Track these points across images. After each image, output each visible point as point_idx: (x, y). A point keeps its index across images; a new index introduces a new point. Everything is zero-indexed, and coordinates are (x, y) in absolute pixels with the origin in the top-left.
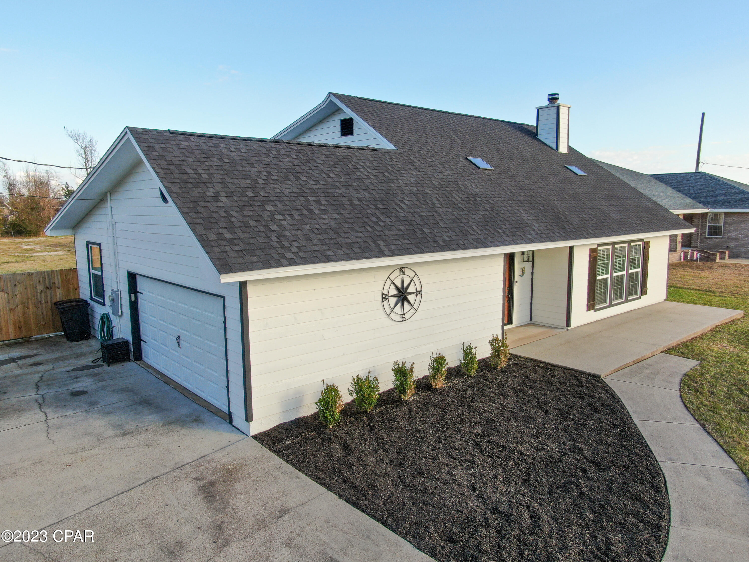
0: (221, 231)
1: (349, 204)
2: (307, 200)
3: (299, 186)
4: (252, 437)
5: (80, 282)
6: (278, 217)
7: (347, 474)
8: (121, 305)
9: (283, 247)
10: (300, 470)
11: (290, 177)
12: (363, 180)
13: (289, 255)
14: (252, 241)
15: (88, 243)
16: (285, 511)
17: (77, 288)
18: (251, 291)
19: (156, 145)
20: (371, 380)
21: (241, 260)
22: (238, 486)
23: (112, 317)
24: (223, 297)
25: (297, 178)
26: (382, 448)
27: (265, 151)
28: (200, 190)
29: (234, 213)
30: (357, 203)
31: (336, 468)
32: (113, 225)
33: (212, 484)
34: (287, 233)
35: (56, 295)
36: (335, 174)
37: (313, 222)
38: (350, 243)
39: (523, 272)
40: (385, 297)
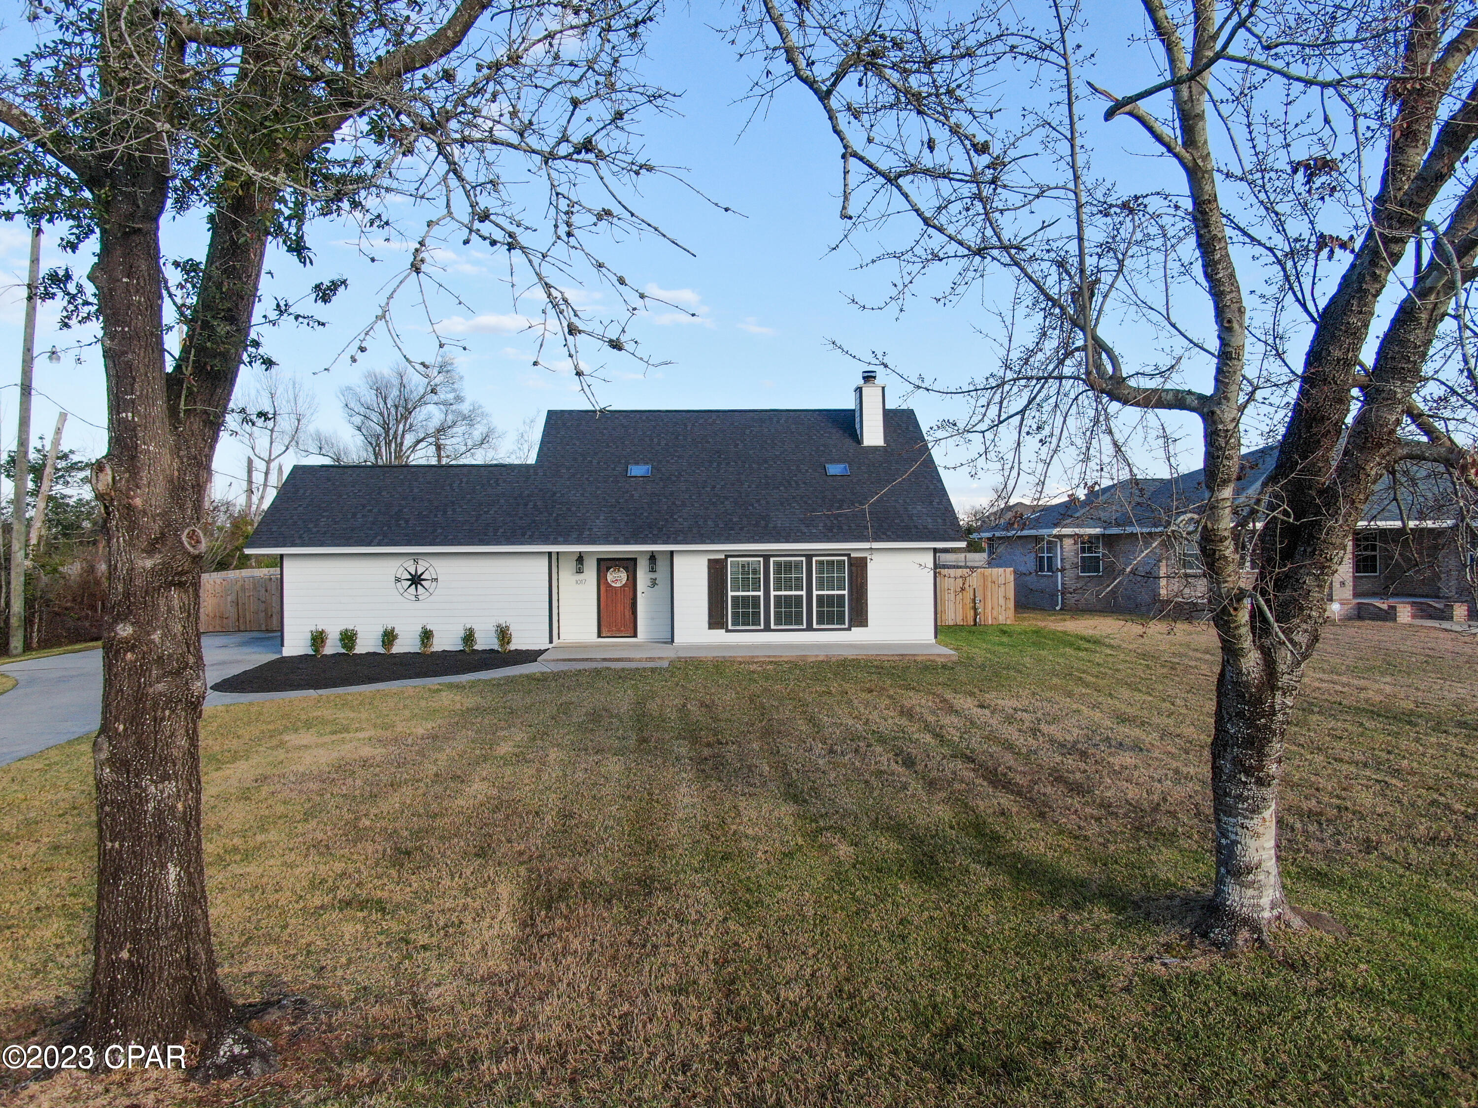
0: (274, 527)
1: (397, 511)
2: (363, 509)
3: (371, 500)
11: (374, 493)
25: (379, 493)
29: (295, 517)
30: (406, 510)
34: (315, 529)
37: (345, 523)
39: (654, 583)
40: (398, 580)
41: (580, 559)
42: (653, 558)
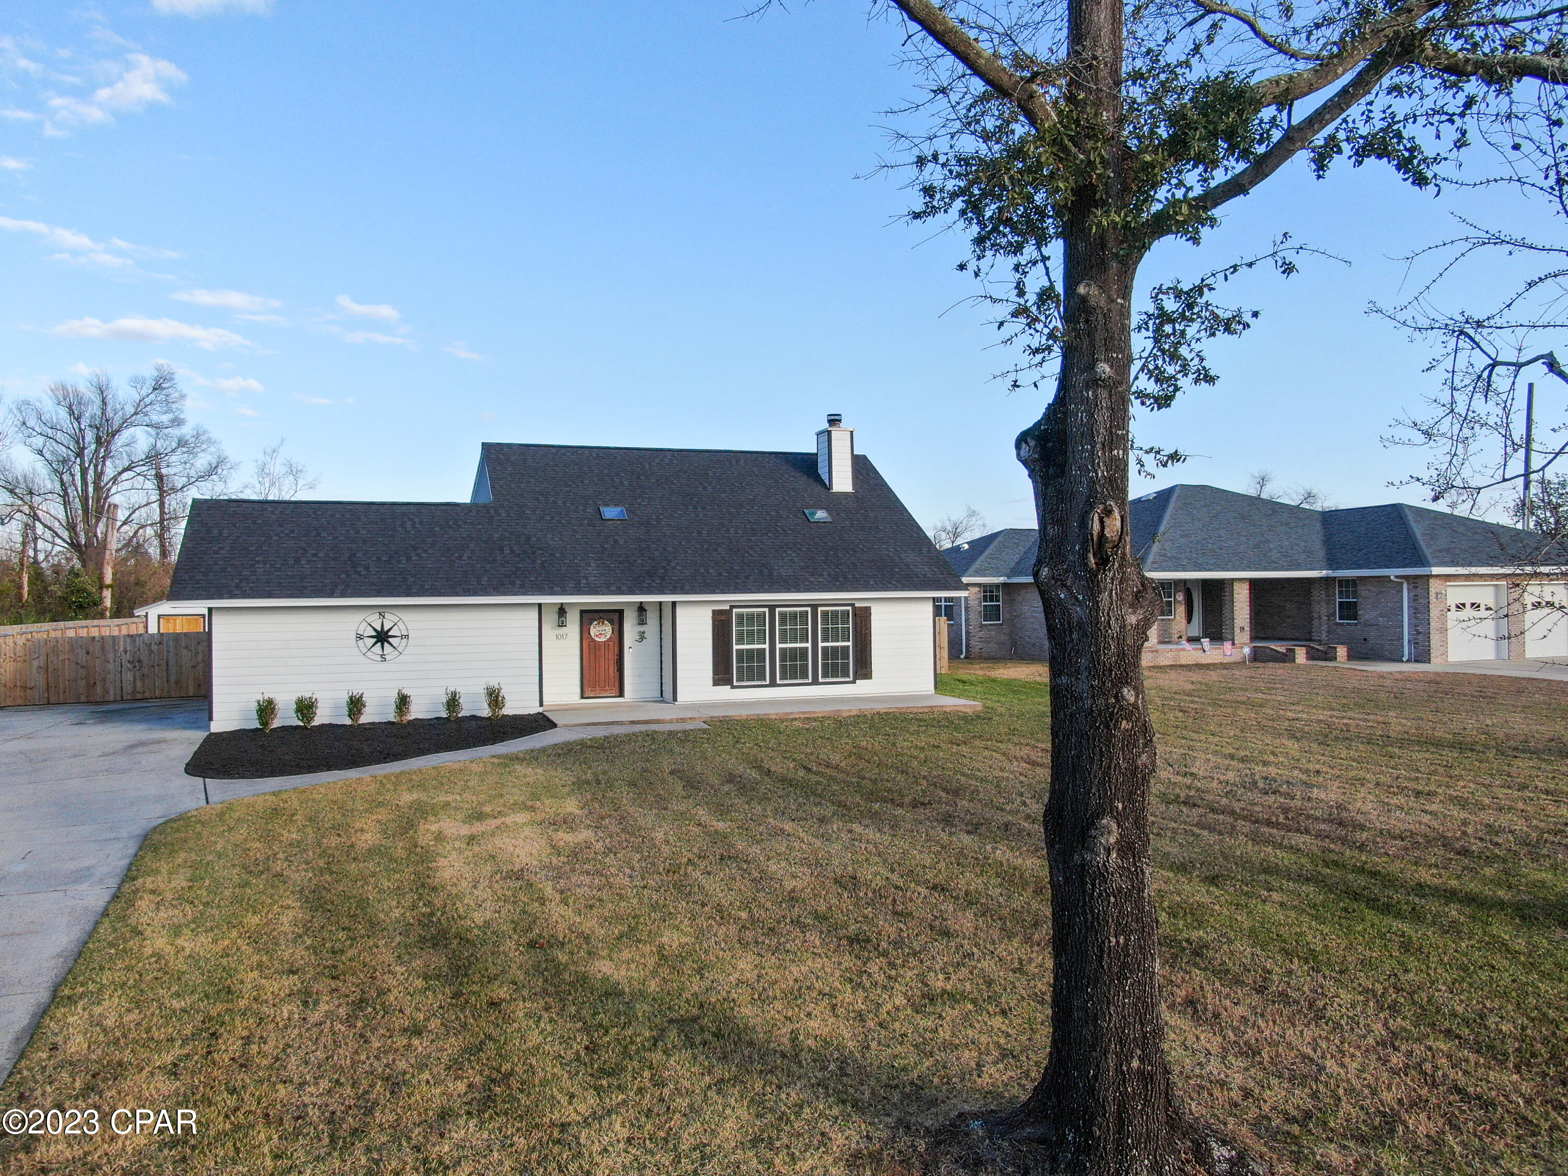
39: (642, 636)
40: (360, 637)
41: (562, 611)
42: (641, 609)
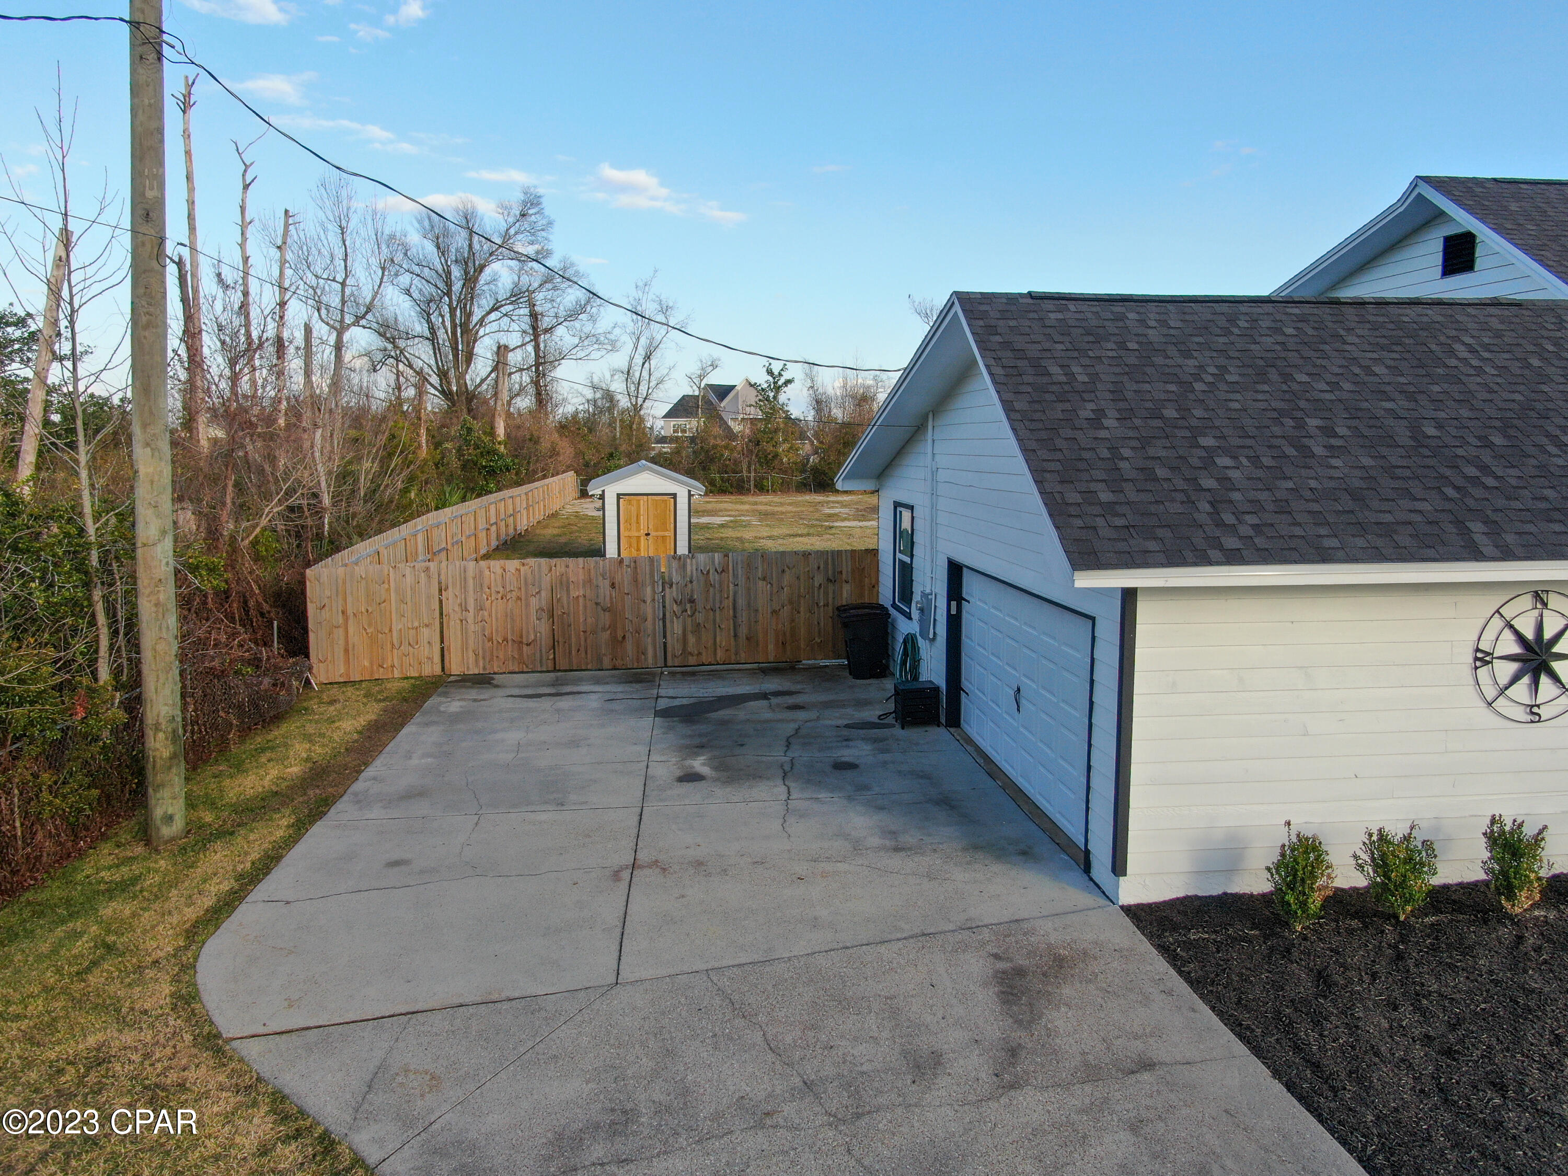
0: (1093, 486)
1: (1408, 434)
2: (1300, 425)
3: (1287, 396)
4: (1122, 907)
5: (880, 574)
6: (1223, 461)
7: (1306, 1032)
8: (935, 620)
9: (1220, 524)
10: (1202, 996)
11: (1270, 376)
12: (1462, 377)
13: (1231, 542)
14: (1153, 508)
15: (897, 505)
16: (1147, 1065)
17: (875, 586)
18: (1144, 611)
19: (1001, 323)
20: (1416, 846)
21: (1122, 546)
22: (1067, 991)
23: (921, 642)
24: (1093, 619)
25: (1287, 378)
26: (1412, 1005)
27: (1222, 322)
28: (1068, 406)
29: (1126, 452)
30: (1431, 431)
31: (1285, 1015)
32: (933, 472)
33: (1020, 972)
34: (1236, 496)
35: (841, 594)
36: (1387, 367)
37: (1304, 472)
38: (1388, 524)
40: (1483, 658)
